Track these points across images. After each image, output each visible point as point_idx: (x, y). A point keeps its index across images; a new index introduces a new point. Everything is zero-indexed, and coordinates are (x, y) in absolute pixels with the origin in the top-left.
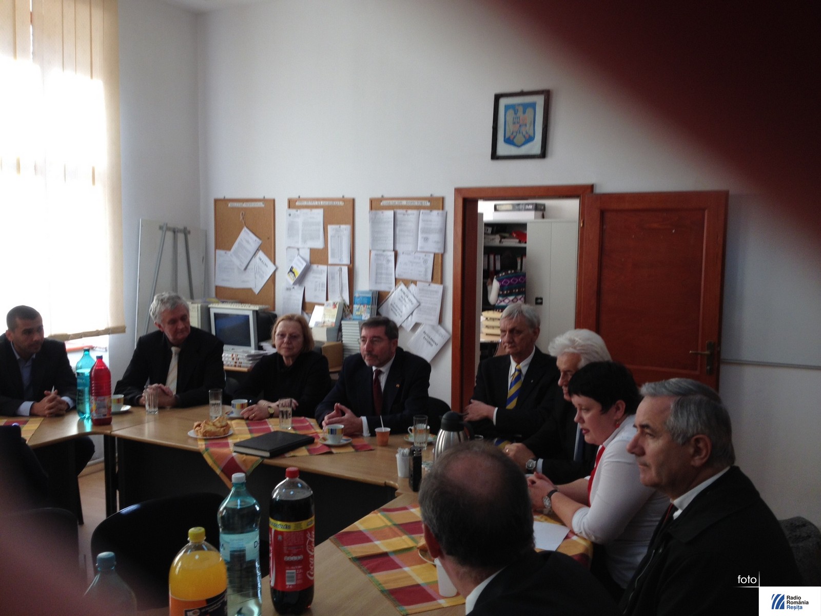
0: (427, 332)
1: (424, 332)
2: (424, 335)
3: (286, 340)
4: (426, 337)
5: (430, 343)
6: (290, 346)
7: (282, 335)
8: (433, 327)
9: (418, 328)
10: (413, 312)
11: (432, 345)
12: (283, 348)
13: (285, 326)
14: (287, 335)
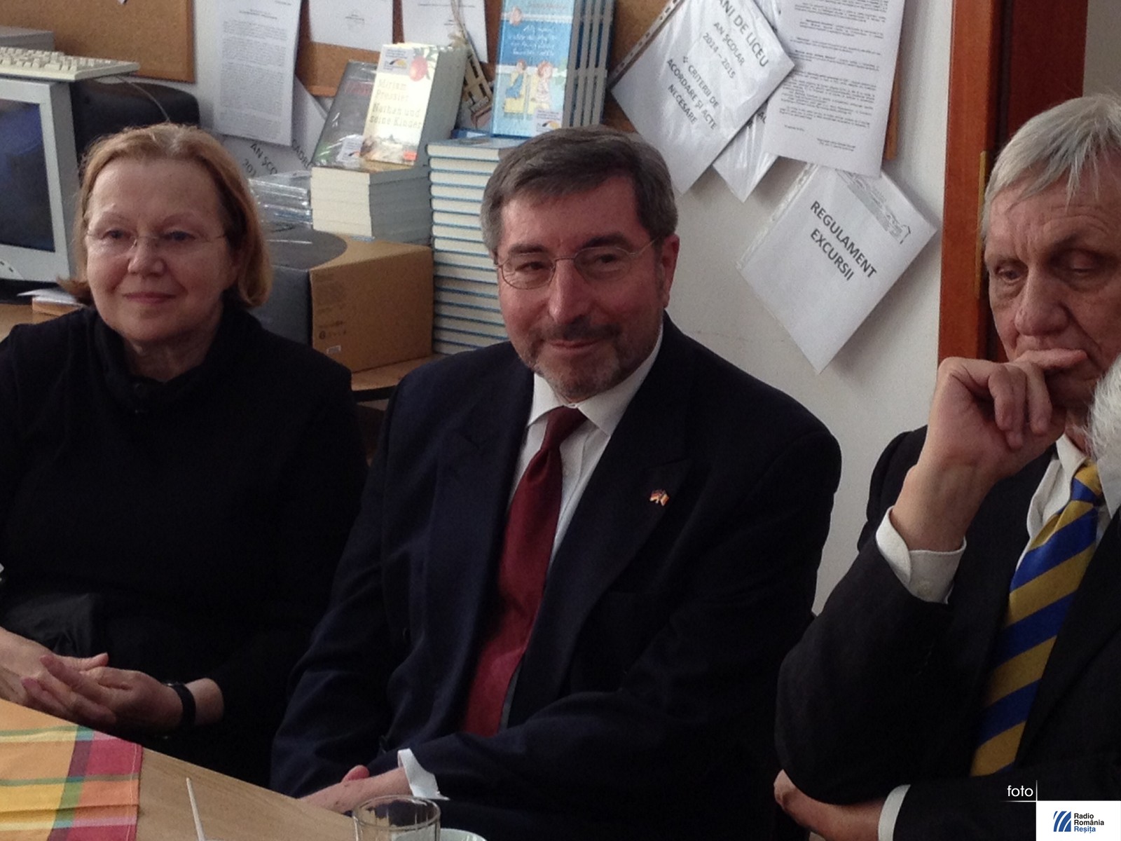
0: (826, 205)
1: (816, 206)
2: (815, 222)
3: (136, 256)
4: (825, 232)
5: (839, 260)
6: (163, 286)
7: (118, 234)
8: (856, 181)
9: (789, 183)
10: (767, 102)
11: (848, 274)
12: (130, 296)
13: (126, 188)
14: (143, 232)
